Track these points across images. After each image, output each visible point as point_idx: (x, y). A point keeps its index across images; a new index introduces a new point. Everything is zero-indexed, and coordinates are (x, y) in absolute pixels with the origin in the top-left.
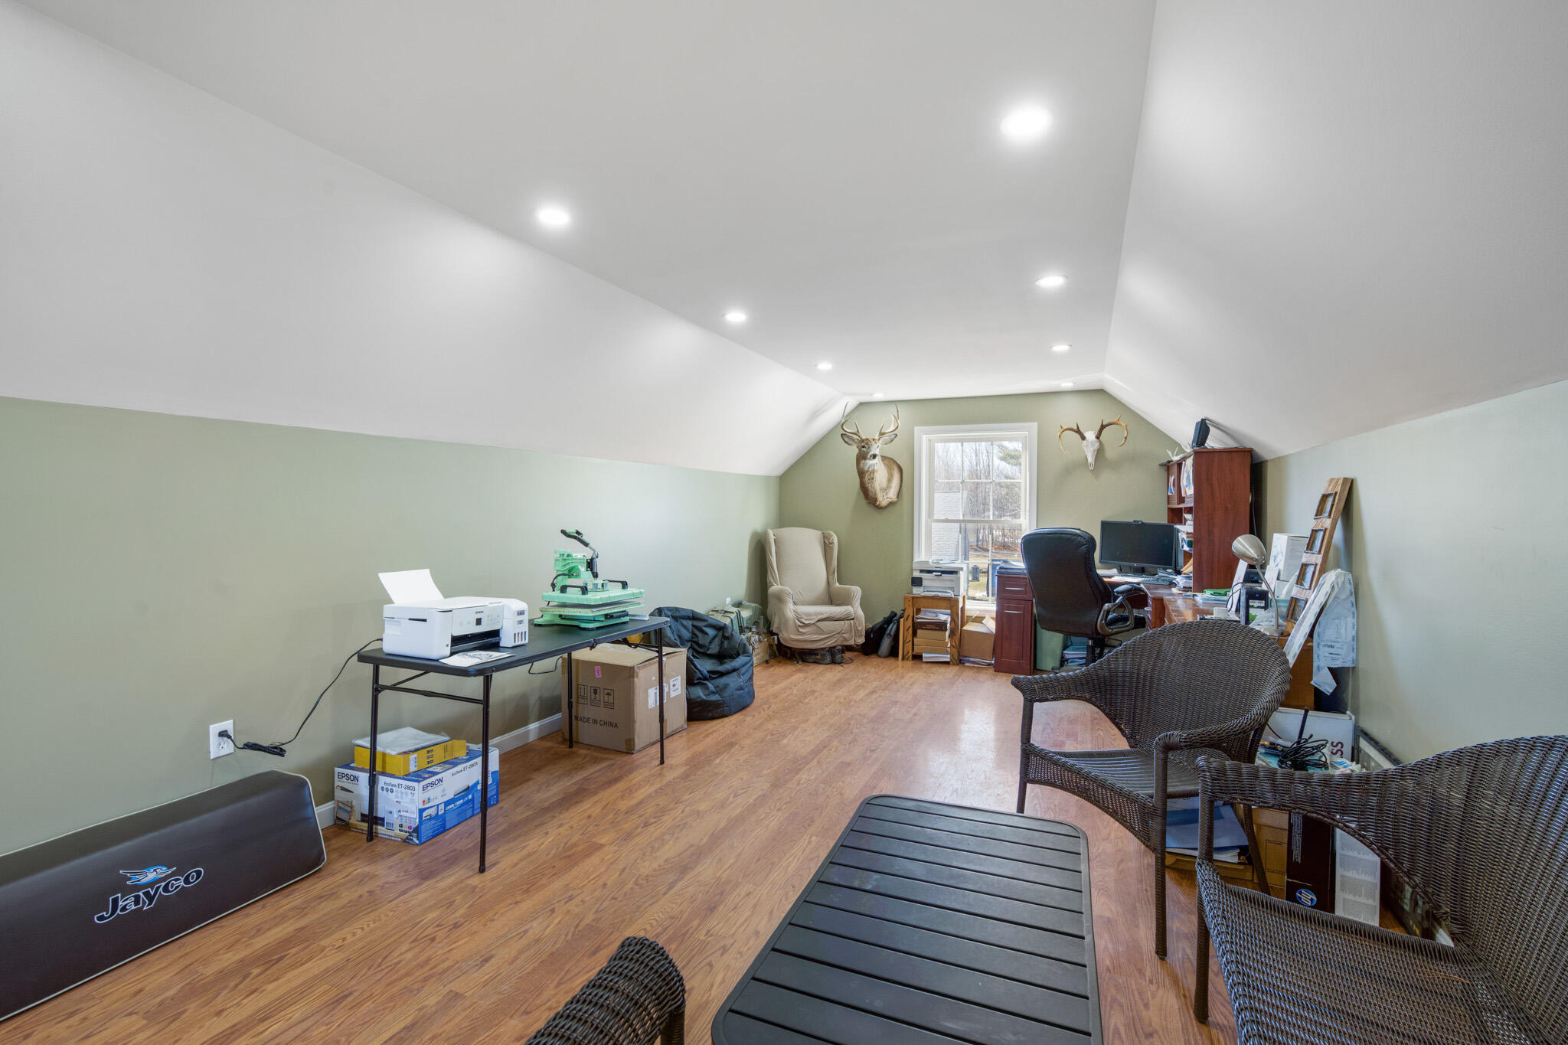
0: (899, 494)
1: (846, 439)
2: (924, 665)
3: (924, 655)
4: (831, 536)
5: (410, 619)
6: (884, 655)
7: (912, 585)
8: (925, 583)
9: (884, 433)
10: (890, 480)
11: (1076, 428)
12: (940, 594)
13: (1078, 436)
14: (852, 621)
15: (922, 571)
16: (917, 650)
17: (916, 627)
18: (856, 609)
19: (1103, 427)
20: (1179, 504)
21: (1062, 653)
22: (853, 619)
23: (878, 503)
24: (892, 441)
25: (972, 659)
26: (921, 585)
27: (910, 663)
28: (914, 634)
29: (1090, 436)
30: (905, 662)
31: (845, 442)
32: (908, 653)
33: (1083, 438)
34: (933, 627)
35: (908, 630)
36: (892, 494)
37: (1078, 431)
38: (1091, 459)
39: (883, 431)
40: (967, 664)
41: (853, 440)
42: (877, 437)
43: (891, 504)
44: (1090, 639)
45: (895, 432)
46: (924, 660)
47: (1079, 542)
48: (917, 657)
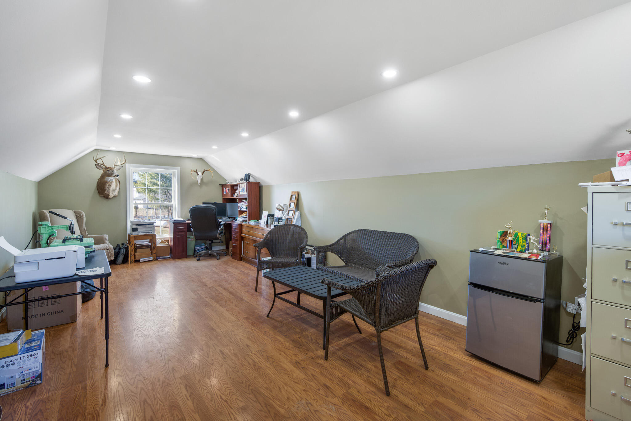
0: (119, 193)
1: (97, 167)
2: (141, 264)
3: (141, 259)
4: (82, 213)
5: (45, 260)
6: (120, 263)
7: (133, 231)
8: (139, 230)
9: (116, 165)
10: (116, 186)
11: (196, 171)
12: (147, 233)
13: (196, 173)
14: (108, 250)
15: (136, 225)
16: (137, 258)
17: (136, 248)
18: (107, 245)
19: (204, 171)
20: (231, 197)
21: (194, 248)
22: (108, 249)
23: (109, 196)
24: (120, 169)
25: (161, 257)
26: (137, 231)
27: (134, 264)
28: (135, 252)
29: (200, 174)
30: (131, 264)
31: (97, 168)
32: (133, 260)
33: (198, 174)
34: (145, 247)
35: (132, 250)
36: (116, 193)
37: (196, 172)
38: (199, 182)
39: (115, 164)
40: (159, 259)
41: (101, 167)
42: (114, 167)
43: (115, 197)
44: (210, 241)
45: (122, 165)
46: (141, 262)
47: (213, 209)
48: (138, 261)
